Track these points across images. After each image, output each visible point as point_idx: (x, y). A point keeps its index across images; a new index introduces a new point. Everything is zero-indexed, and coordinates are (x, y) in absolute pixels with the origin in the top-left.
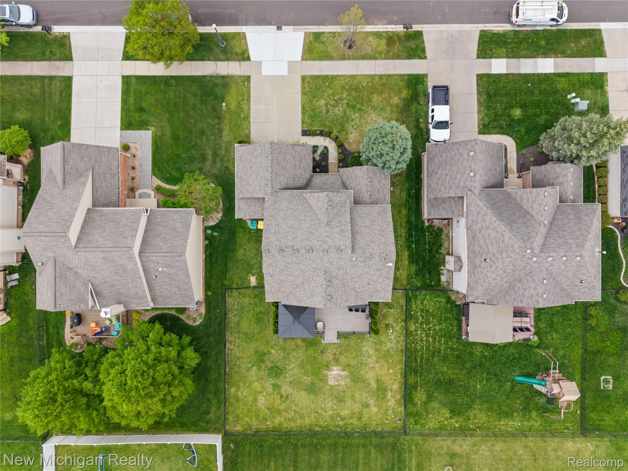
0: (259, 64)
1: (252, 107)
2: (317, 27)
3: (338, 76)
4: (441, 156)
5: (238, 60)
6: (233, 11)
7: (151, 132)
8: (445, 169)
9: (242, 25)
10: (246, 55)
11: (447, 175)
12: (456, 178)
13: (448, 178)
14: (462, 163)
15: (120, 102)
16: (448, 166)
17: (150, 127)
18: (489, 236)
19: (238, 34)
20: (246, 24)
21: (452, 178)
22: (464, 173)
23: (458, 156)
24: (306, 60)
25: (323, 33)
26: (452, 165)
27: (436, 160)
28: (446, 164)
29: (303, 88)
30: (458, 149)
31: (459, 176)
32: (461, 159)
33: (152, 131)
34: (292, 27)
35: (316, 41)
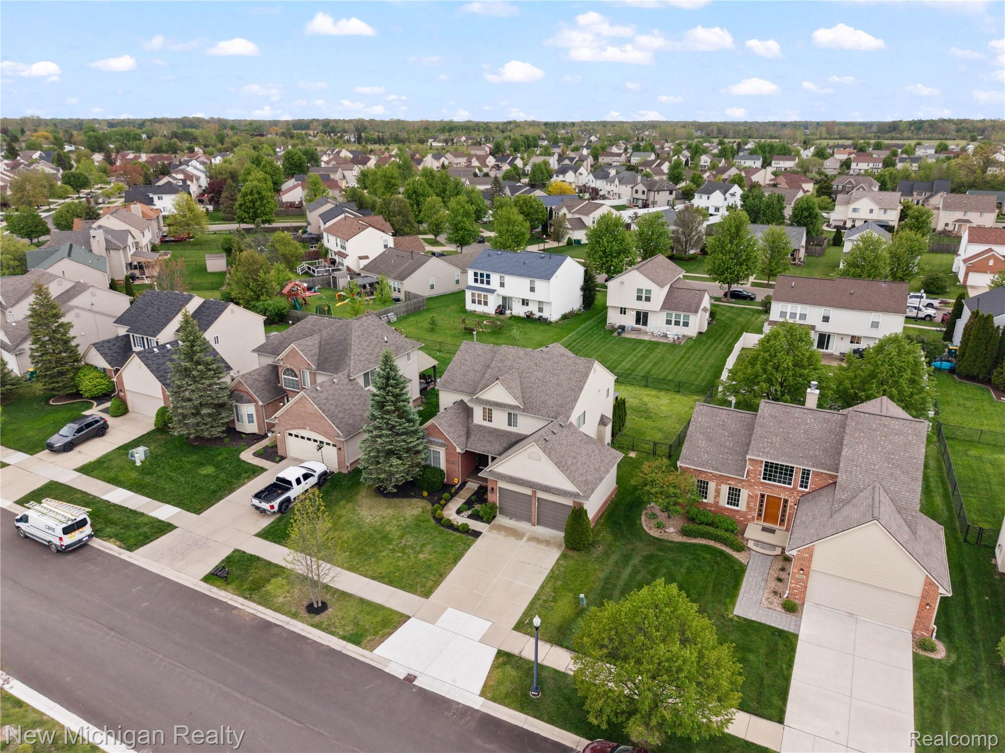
0: (485, 640)
1: (536, 588)
2: (344, 652)
3: (373, 578)
4: (343, 418)
5: (521, 658)
6: (479, 742)
7: (735, 613)
8: (350, 409)
9: (478, 711)
10: (501, 660)
11: (354, 405)
12: (349, 395)
13: (356, 402)
14: (333, 395)
15: (793, 677)
16: (347, 407)
17: (735, 619)
18: (368, 346)
19: (494, 699)
20: (467, 711)
21: (353, 399)
22: (339, 389)
23: (331, 402)
24: (402, 615)
25: (343, 638)
26: (343, 404)
27: (351, 421)
28: (345, 410)
29: (437, 584)
30: (325, 404)
31: (346, 393)
32: (331, 397)
33: (732, 613)
34: (387, 670)
35: (366, 630)
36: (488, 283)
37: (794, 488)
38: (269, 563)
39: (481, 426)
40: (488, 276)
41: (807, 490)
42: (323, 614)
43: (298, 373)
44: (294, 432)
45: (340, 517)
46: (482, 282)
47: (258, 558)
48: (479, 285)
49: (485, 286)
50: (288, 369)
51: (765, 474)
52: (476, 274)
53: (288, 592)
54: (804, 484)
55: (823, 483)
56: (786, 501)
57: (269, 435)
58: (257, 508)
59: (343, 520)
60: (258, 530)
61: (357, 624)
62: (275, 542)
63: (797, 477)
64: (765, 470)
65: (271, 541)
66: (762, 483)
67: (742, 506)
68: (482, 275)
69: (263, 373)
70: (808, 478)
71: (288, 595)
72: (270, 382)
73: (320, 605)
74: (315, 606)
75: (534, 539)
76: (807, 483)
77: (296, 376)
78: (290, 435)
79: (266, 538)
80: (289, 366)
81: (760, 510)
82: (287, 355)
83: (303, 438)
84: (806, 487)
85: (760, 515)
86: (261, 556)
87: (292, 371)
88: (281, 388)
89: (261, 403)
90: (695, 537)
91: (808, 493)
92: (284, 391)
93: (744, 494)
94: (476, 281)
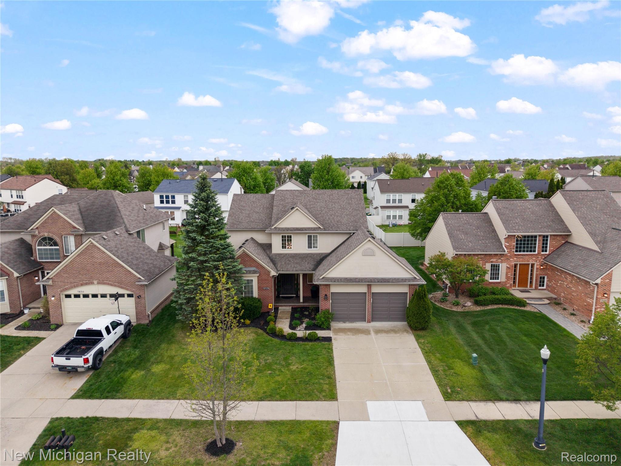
1: (424, 364)
4: (138, 265)
5: (485, 422)
8: (141, 258)
10: (470, 429)
11: (142, 254)
21: (139, 250)
22: (123, 240)
23: (121, 250)
24: (327, 422)
26: (133, 253)
28: (137, 258)
29: (332, 385)
30: (116, 251)
31: (131, 244)
32: (119, 246)
36: (173, 202)
37: (539, 253)
38: (116, 420)
39: (281, 254)
40: (173, 197)
41: (547, 253)
42: (235, 451)
43: (58, 240)
44: (73, 292)
45: (172, 358)
46: (168, 202)
47: (96, 419)
48: (165, 205)
49: (170, 205)
50: (44, 239)
51: (517, 248)
52: (161, 197)
53: (167, 442)
54: (544, 249)
55: (558, 244)
56: (533, 265)
57: (26, 311)
58: (62, 368)
59: (177, 359)
60: (73, 393)
61: (287, 448)
62: (107, 398)
63: (538, 244)
64: (517, 244)
65: (100, 398)
66: (515, 255)
67: (502, 278)
68: (167, 197)
69: (12, 247)
70: (547, 244)
71: (168, 445)
72: (20, 255)
73: (224, 442)
74: (219, 445)
75: (378, 331)
76: (546, 247)
77: (56, 244)
78: (68, 296)
79: (91, 397)
80: (46, 235)
81: (514, 279)
82: (45, 222)
83: (86, 296)
84: (546, 251)
85: (514, 282)
86: (99, 415)
87: (51, 239)
88: (35, 261)
89: (16, 275)
90: (488, 305)
91: (549, 255)
92: (40, 264)
93: (503, 267)
94: (162, 202)
